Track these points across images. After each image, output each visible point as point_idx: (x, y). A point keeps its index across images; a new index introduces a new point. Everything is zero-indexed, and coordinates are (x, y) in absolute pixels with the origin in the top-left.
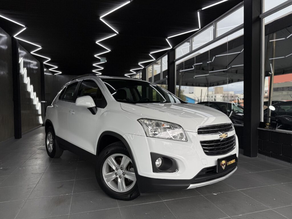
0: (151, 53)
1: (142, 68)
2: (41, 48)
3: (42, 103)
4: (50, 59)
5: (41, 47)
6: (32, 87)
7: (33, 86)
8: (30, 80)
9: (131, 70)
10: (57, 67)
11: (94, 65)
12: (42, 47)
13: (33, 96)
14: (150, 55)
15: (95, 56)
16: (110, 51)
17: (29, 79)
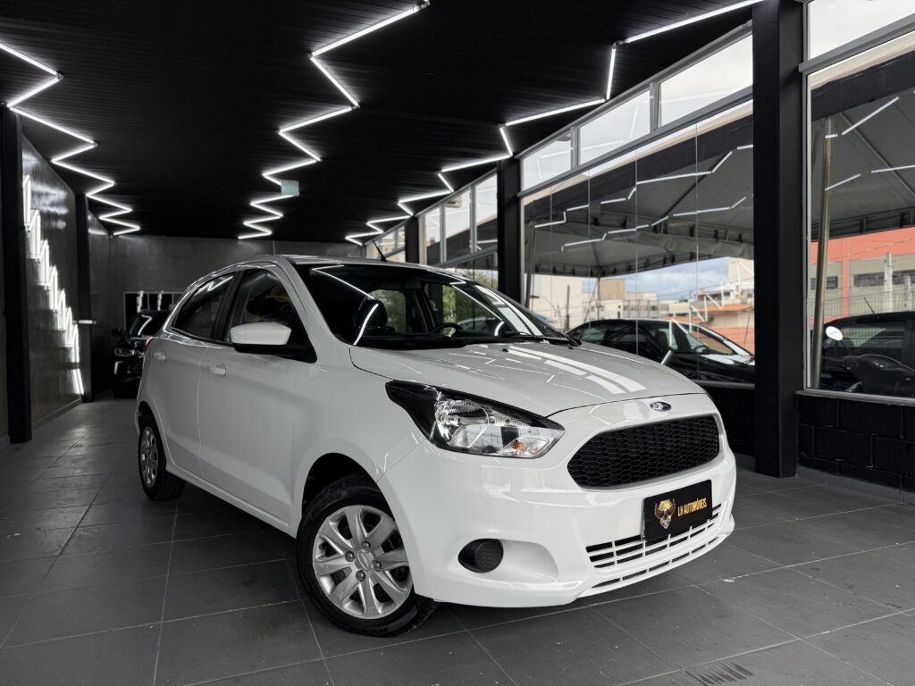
0: (444, 170)
1: (408, 217)
2: (92, 147)
3: (81, 327)
4: (110, 183)
5: (92, 142)
6: (54, 272)
7: (58, 269)
8: (50, 249)
9: (369, 224)
10: (127, 210)
11: (255, 204)
12: (95, 141)
13: (58, 301)
14: (440, 175)
15: (268, 175)
16: (319, 160)
17: (48, 247)
